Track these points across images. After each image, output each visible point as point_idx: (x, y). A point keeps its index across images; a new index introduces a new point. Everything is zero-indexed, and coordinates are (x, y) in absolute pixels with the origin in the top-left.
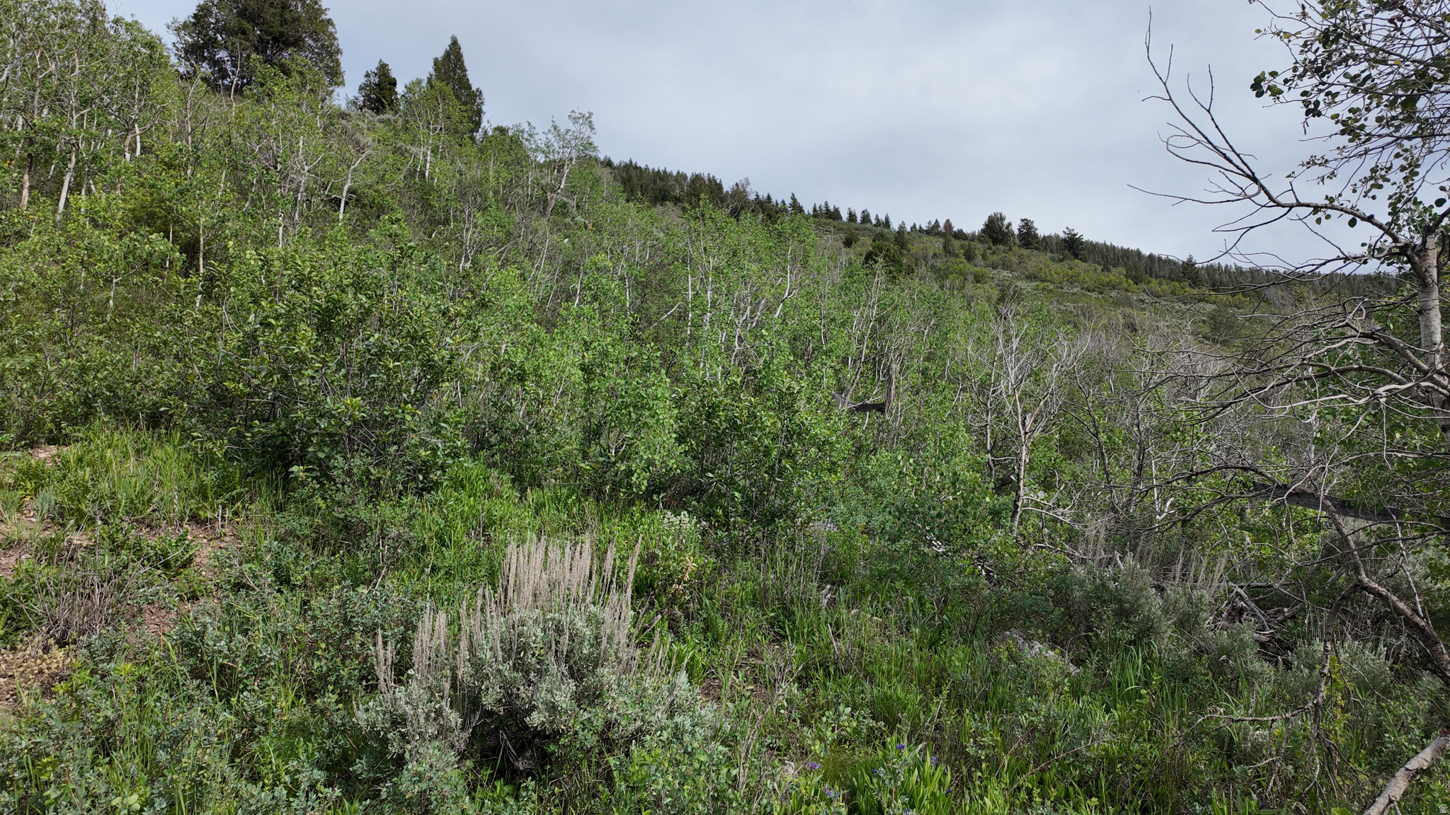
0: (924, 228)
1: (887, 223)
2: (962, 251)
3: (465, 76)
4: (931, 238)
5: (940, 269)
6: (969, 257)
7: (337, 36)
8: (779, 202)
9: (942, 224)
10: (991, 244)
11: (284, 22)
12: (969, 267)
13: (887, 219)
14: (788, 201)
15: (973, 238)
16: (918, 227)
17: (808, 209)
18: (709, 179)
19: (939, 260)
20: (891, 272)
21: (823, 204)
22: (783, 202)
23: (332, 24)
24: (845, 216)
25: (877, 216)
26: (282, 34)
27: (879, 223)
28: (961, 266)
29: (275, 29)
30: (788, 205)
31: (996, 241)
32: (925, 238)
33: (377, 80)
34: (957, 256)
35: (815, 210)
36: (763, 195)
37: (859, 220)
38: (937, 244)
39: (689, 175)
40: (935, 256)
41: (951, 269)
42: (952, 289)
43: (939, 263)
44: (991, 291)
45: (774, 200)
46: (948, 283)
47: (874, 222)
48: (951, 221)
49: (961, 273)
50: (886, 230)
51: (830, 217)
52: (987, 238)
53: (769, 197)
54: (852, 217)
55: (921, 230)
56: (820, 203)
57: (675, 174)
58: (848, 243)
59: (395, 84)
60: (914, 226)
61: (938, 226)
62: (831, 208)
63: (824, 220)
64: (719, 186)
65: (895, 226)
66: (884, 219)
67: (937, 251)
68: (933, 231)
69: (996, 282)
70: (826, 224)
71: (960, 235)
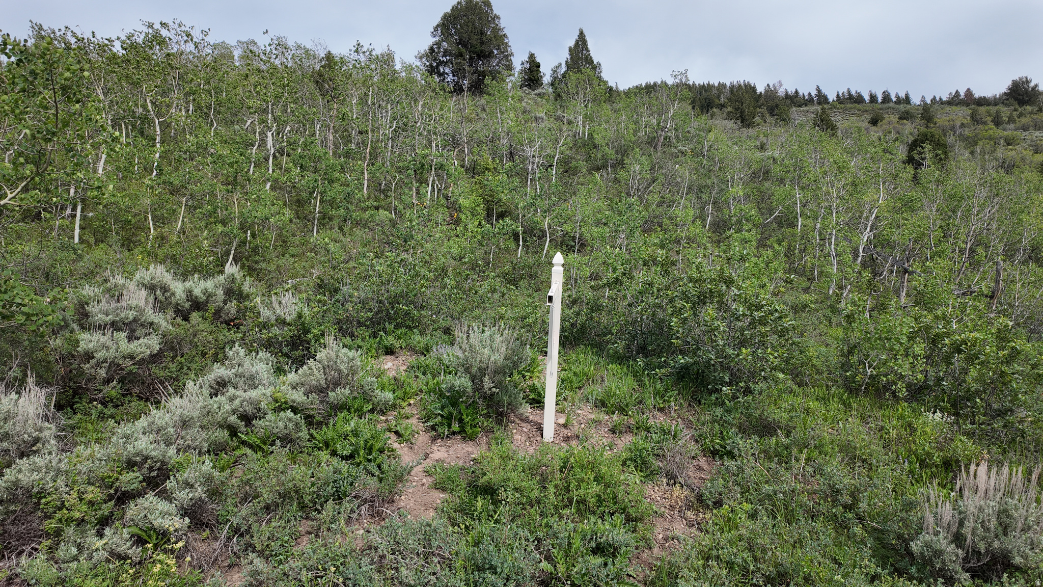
0: (944, 99)
1: (907, 100)
2: (989, 119)
3: (589, 55)
4: (954, 108)
5: (968, 137)
6: (997, 122)
7: (510, 44)
8: (806, 94)
9: (962, 94)
10: (1017, 106)
11: (482, 43)
12: (999, 132)
13: (907, 97)
14: (814, 93)
15: (995, 102)
16: (938, 99)
17: (832, 97)
18: (745, 85)
19: (966, 129)
20: (937, 155)
21: (846, 91)
22: (810, 94)
23: (507, 37)
24: (867, 98)
25: (897, 94)
26: (482, 51)
27: (899, 101)
28: (991, 132)
29: (478, 49)
30: (814, 96)
31: (1022, 103)
32: (948, 109)
33: (528, 65)
34: (985, 123)
35: (838, 96)
36: (791, 90)
37: (880, 100)
38: (961, 114)
39: (728, 85)
40: (963, 125)
41: (980, 136)
42: (983, 153)
43: (967, 132)
44: (1025, 152)
45: (801, 94)
46: (978, 149)
47: (894, 99)
48: (972, 89)
49: (990, 138)
50: (909, 106)
51: (855, 102)
52: (1012, 101)
53: (797, 92)
54: (873, 98)
55: (942, 102)
56: (843, 90)
57: (716, 84)
58: (874, 122)
59: (539, 66)
60: (934, 98)
61: (959, 95)
62: (853, 93)
63: (849, 105)
64: (754, 89)
65: (916, 100)
66: (904, 96)
67: (965, 121)
68: (955, 101)
69: (1029, 142)
70: (851, 108)
71: (982, 102)
